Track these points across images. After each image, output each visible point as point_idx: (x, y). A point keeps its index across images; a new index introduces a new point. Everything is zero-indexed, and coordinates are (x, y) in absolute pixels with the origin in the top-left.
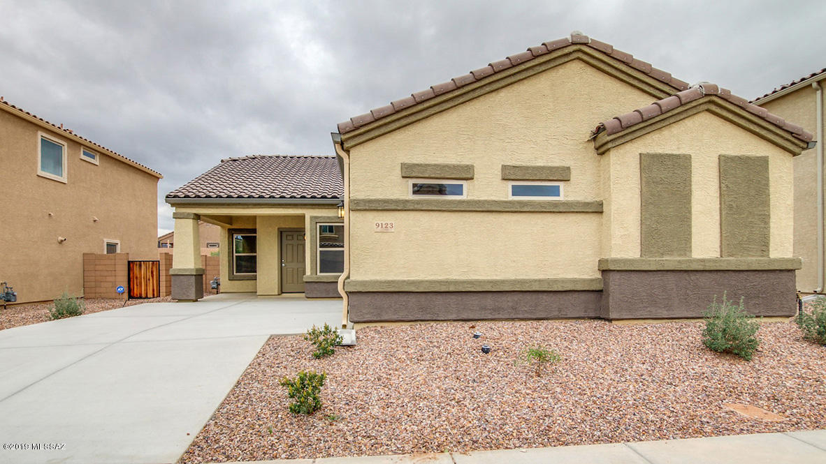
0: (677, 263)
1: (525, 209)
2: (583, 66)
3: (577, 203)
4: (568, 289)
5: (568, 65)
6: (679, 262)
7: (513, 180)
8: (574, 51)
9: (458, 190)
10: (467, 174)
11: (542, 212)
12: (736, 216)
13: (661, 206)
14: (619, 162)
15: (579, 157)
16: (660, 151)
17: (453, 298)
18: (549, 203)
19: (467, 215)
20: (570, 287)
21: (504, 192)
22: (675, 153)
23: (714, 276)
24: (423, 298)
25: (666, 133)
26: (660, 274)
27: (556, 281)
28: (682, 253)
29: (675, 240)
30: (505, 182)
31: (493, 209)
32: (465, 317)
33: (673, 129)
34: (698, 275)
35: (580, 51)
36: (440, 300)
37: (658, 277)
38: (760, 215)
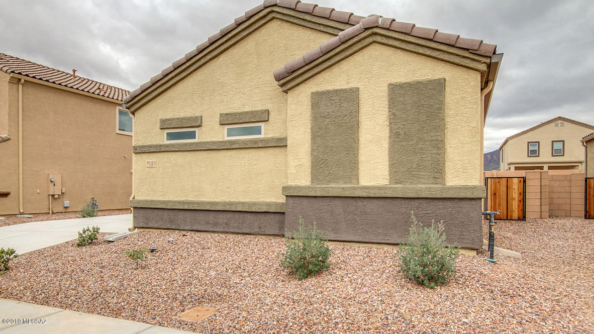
0: (341, 190)
1: (234, 147)
2: (280, 23)
3: (272, 139)
4: (263, 211)
5: (269, 25)
6: (343, 188)
7: (228, 124)
8: (268, 14)
9: (192, 135)
10: (197, 123)
11: (246, 148)
12: (403, 143)
13: (328, 138)
14: (294, 102)
15: (276, 100)
16: (330, 88)
17: (188, 214)
18: (251, 141)
19: (198, 153)
20: (264, 209)
21: (222, 134)
22: (344, 87)
23: (381, 202)
24: (171, 213)
25: (336, 70)
26: (328, 200)
27: (255, 204)
28: (348, 180)
29: (341, 169)
30: (222, 126)
31: (212, 148)
32: (195, 228)
33: (342, 66)
34: (365, 202)
35: (273, 11)
36: (181, 215)
37: (325, 203)
38: (432, 141)
